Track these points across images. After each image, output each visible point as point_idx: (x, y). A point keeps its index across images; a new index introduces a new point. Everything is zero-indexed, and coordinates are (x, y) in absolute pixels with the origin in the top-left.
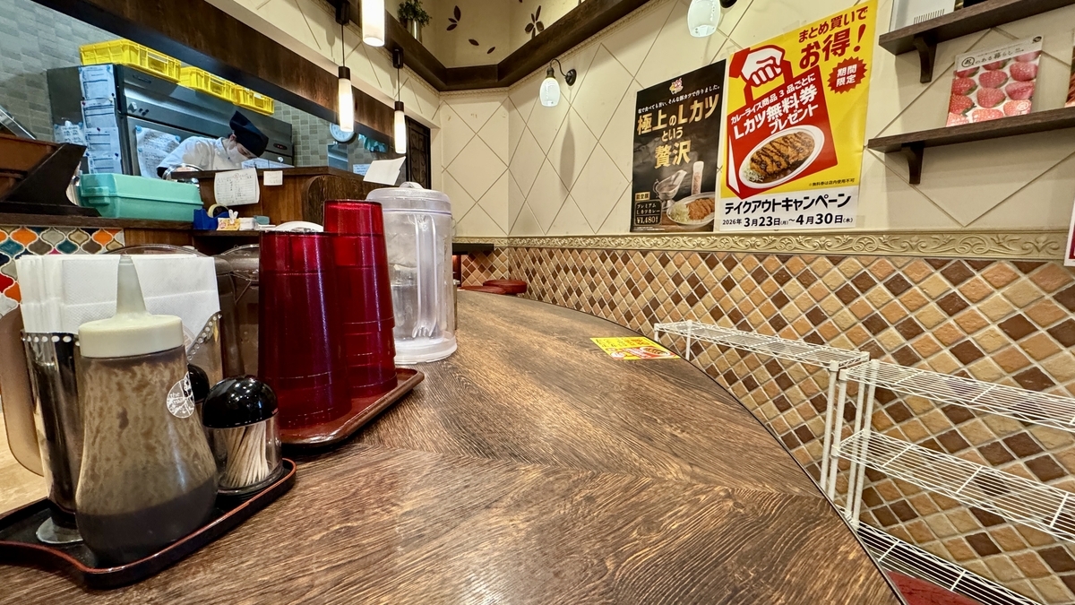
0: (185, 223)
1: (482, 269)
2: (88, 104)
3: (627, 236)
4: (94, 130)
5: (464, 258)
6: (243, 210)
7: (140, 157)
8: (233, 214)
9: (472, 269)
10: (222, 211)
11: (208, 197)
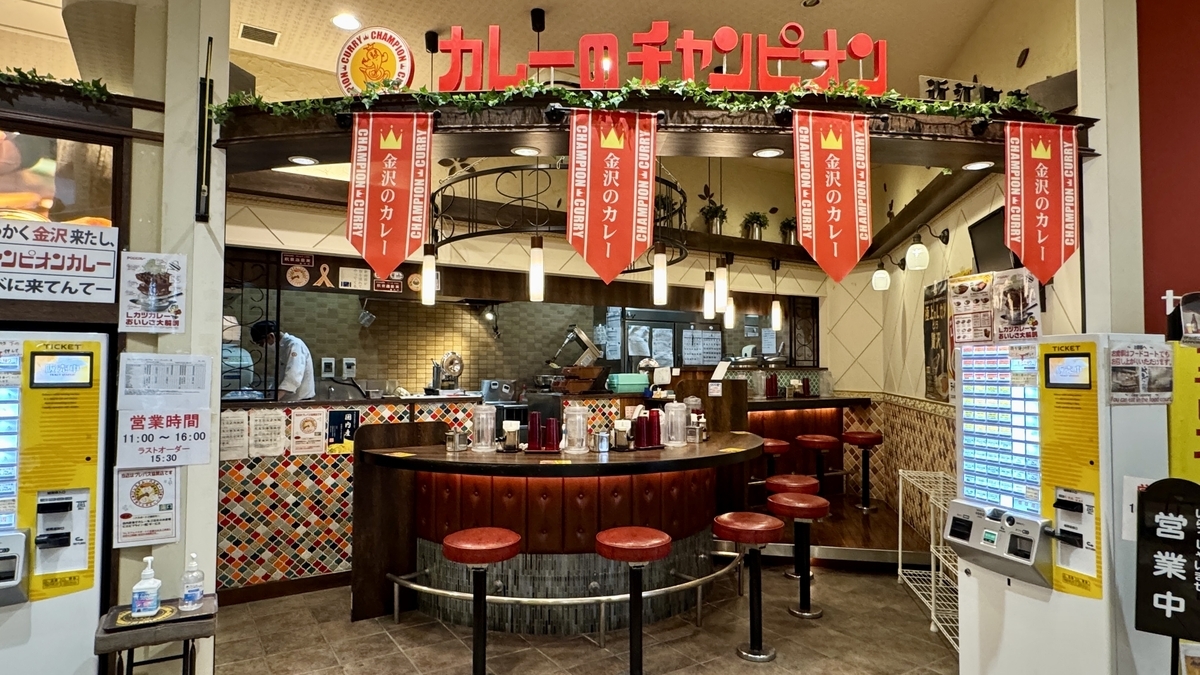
0: (640, 393)
1: (861, 422)
2: (610, 314)
3: (923, 401)
4: (610, 329)
5: (846, 410)
6: (663, 387)
7: (629, 344)
8: (659, 390)
9: (853, 421)
10: (655, 388)
11: (651, 381)
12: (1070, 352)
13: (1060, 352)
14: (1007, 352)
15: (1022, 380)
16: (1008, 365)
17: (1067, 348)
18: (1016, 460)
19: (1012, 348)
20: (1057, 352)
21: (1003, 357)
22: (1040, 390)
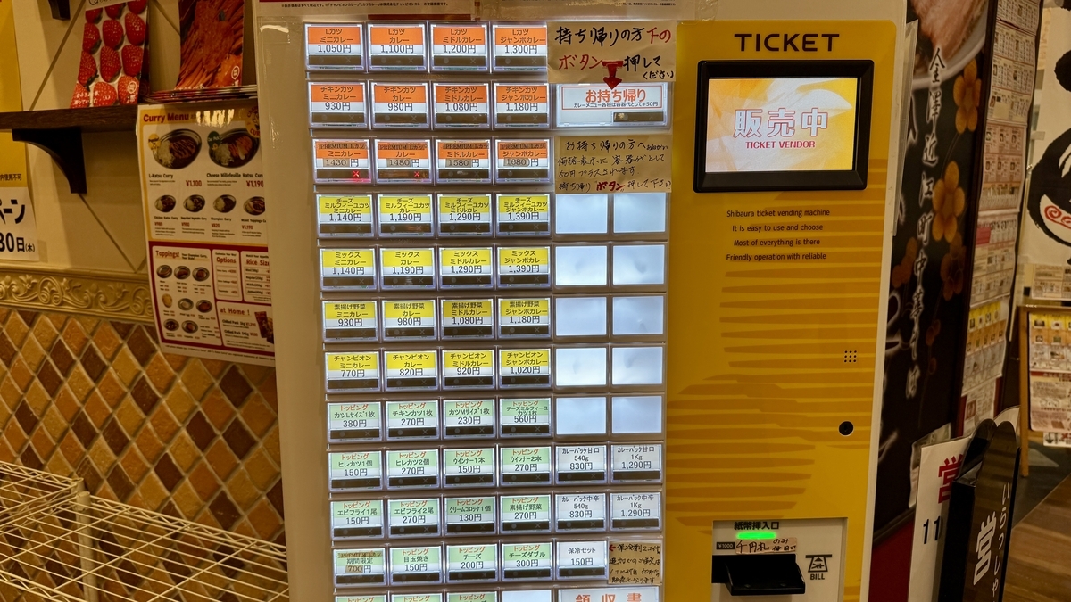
12: (802, 56)
13: (764, 55)
14: (542, 50)
15: (604, 164)
16: (543, 108)
17: (788, 42)
18: (569, 460)
19: (564, 33)
20: (751, 54)
21: (515, 72)
22: (672, 201)
